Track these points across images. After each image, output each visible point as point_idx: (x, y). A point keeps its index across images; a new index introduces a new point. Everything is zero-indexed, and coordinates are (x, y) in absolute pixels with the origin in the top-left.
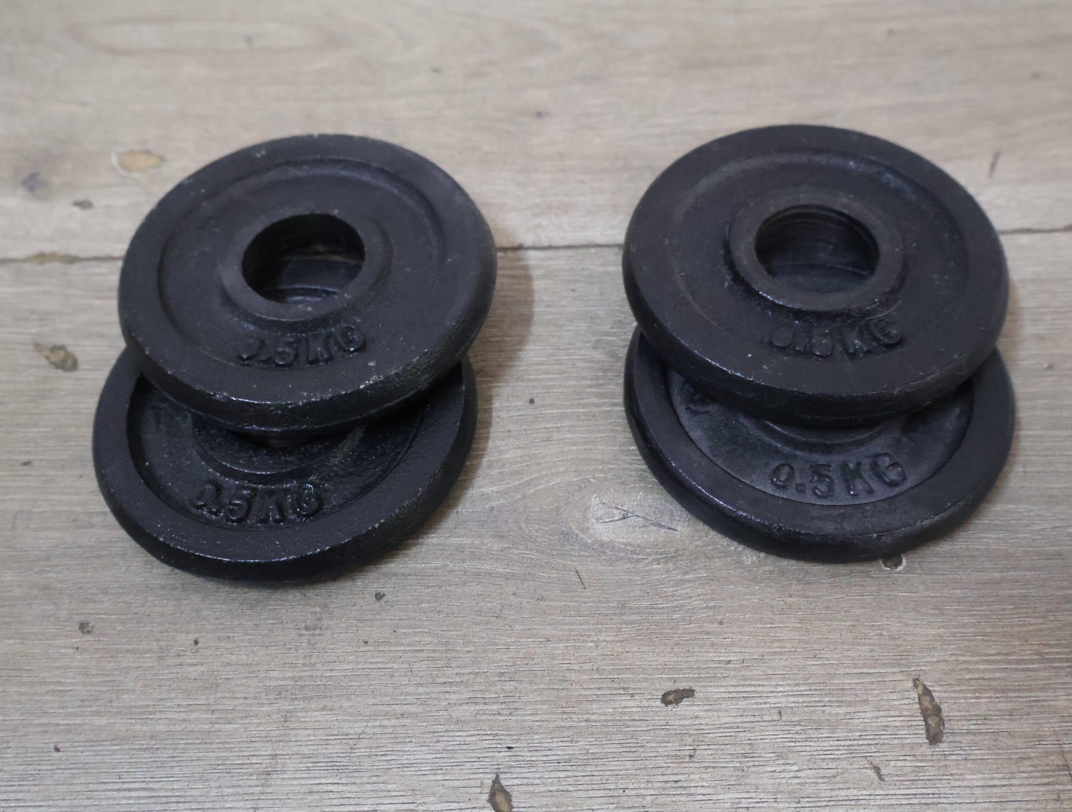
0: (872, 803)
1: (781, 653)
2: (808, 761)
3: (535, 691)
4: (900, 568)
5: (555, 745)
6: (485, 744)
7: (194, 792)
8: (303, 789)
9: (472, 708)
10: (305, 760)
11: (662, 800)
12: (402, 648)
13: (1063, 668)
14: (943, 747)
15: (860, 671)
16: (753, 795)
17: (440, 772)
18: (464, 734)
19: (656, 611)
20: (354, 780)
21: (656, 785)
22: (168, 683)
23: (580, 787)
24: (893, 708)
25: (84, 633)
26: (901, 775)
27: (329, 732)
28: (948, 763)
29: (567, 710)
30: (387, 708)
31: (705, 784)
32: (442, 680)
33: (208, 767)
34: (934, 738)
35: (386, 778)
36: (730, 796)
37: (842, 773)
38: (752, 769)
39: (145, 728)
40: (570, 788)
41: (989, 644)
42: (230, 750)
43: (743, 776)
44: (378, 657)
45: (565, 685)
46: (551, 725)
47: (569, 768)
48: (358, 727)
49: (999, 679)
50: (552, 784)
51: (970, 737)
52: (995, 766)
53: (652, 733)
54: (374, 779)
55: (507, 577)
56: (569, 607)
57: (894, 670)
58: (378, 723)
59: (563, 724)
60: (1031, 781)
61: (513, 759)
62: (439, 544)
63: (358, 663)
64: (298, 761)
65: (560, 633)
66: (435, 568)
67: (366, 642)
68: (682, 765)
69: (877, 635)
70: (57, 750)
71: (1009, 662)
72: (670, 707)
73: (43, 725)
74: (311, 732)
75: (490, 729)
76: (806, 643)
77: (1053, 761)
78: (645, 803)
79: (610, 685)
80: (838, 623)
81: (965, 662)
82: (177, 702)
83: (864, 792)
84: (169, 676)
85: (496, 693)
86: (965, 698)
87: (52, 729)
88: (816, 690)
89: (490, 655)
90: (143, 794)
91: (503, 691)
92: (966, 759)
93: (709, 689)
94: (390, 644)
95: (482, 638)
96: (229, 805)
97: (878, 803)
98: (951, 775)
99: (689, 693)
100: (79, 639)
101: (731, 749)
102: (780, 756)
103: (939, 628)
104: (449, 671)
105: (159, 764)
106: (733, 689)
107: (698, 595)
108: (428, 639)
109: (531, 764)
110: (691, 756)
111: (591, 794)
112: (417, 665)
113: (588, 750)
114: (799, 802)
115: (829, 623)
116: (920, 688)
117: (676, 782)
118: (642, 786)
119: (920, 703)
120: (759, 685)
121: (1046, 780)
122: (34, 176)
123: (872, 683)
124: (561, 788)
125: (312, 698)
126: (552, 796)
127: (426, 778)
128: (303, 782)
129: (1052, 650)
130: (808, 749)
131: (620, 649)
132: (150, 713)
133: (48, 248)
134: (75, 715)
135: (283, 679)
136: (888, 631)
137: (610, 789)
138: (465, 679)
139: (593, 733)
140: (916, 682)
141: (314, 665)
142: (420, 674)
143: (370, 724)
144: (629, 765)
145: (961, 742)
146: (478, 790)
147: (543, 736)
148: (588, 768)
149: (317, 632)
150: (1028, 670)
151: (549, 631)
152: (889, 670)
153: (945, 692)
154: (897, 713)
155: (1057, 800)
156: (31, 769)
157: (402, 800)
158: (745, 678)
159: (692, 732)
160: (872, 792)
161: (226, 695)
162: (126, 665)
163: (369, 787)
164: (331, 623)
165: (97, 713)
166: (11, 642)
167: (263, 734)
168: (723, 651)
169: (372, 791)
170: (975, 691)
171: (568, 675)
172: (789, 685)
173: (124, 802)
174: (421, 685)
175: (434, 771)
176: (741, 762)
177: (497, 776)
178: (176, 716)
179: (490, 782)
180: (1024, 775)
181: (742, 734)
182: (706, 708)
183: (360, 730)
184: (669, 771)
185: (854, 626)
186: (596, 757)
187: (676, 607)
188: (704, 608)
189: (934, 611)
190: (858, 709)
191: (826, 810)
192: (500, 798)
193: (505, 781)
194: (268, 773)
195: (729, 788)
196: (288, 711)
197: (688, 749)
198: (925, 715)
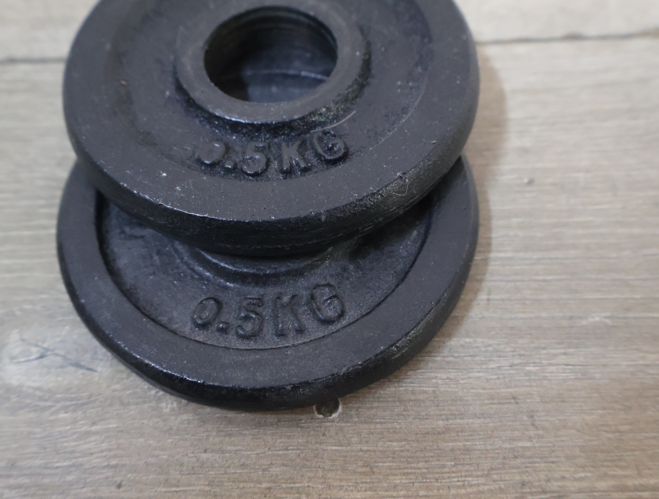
4: (334, 415)
80: (252, 485)
103: (366, 491)
107: (102, 451)
185: (270, 488)
187: (73, 466)
188: (104, 467)
189: (364, 469)
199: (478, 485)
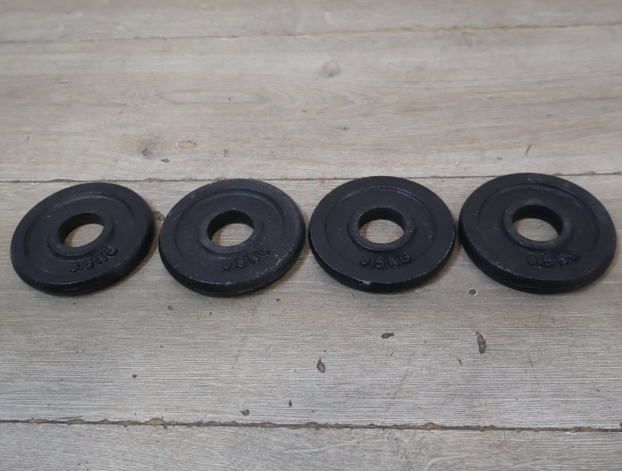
0: (457, 371)
1: (427, 322)
2: (435, 357)
3: (335, 332)
4: (475, 295)
5: (342, 350)
6: (316, 349)
7: (210, 362)
8: (251, 362)
9: (311, 337)
10: (251, 353)
11: (380, 368)
12: (286, 317)
13: (533, 330)
14: (485, 354)
15: (456, 329)
16: (413, 368)
17: (299, 357)
18: (308, 346)
19: (381, 307)
20: (268, 359)
21: (378, 364)
22: (201, 327)
23: (350, 364)
24: (468, 341)
25: (169, 309)
26: (468, 363)
27: (259, 344)
28: (486, 359)
29: (347, 339)
30: (281, 337)
31: (396, 364)
32: (301, 328)
33: (216, 354)
34: (482, 351)
35: (280, 359)
36: (405, 368)
37: (447, 362)
38: (413, 360)
39: (193, 341)
40: (347, 364)
41: (506, 321)
42: (224, 349)
43: (410, 362)
44: (277, 320)
45: (346, 331)
46: (340, 344)
47: (346, 357)
48: (270, 342)
49: (508, 333)
50: (340, 362)
51: (495, 352)
52: (504, 361)
53: (377, 347)
54: (275, 359)
55: (326, 295)
56: (349, 305)
57: (469, 329)
58: (277, 342)
59: (345, 343)
60: (516, 366)
61: (326, 354)
62: (301, 283)
63: (270, 322)
64: (248, 353)
65: (345, 314)
66: (299, 291)
67: (273, 315)
68: (388, 358)
69: (464, 317)
70: (162, 347)
71: (514, 327)
72: (384, 339)
73: (156, 339)
74: (253, 344)
75: (318, 345)
76: (437, 319)
77: (526, 360)
78: (373, 369)
79: (363, 331)
80: (450, 313)
81: (496, 327)
82: (204, 333)
83: (454, 368)
84: (201, 324)
85: (320, 333)
86: (495, 339)
87: (159, 340)
88: (439, 335)
89: (319, 320)
90: (193, 362)
91: (324, 332)
92: (493, 358)
93: (400, 334)
94: (282, 316)
95: (316, 315)
96: (223, 366)
97: (459, 371)
98: (487, 363)
99: (392, 335)
100: (168, 312)
101: (406, 353)
102: (424, 356)
103: (488, 315)
104: (303, 325)
105: (198, 352)
106: (408, 334)
107: (398, 302)
108: (296, 314)
109: (333, 356)
110: (391, 355)
111: (354, 366)
112: (291, 323)
113: (353, 352)
114: (430, 371)
115: (446, 313)
116: (478, 335)
117: (385, 363)
118: (373, 364)
119: (478, 340)
120: (418, 333)
121: (522, 366)
122: (146, 150)
123: (461, 333)
124: (343, 364)
125: (253, 333)
126: (340, 366)
127: (294, 359)
128: (250, 359)
129: (530, 324)
130: (435, 354)
131: (367, 320)
132: (195, 336)
133: (152, 176)
134: (167, 336)
135: (242, 326)
136: (468, 316)
137: (361, 365)
138: (309, 328)
139: (355, 347)
140: (477, 333)
141: (254, 322)
142: (293, 326)
143: (274, 342)
144: (368, 357)
145: (492, 353)
146: (313, 364)
147: (338, 347)
148: (353, 358)
149: (255, 311)
150: (520, 330)
151: (341, 313)
152: (467, 329)
153: (488, 336)
154: (469, 343)
155: (525, 372)
156: (153, 353)
157: (285, 366)
158: (413, 330)
159: (392, 347)
160: (457, 368)
161: (222, 331)
162: (185, 320)
163: (274, 362)
164: (260, 308)
165: (176, 336)
166: (144, 312)
167: (235, 344)
168: (406, 321)
169: (274, 363)
170: (499, 336)
171: (347, 327)
172: (430, 333)
173: (186, 364)
174: (293, 330)
175: (297, 357)
176: (410, 357)
177: (320, 359)
178: (204, 337)
179: (317, 361)
180: (514, 364)
181: (411, 348)
182: (398, 339)
183: (270, 344)
184: (383, 359)
185: (456, 314)
186: (356, 354)
187: (389, 306)
188: (399, 307)
189: (487, 310)
190: (454, 341)
191: (440, 374)
192: (321, 366)
193: (323, 361)
194: (237, 356)
195: (404, 365)
196: (244, 337)
197: (390, 353)
198: (480, 344)
199: (526, 315)
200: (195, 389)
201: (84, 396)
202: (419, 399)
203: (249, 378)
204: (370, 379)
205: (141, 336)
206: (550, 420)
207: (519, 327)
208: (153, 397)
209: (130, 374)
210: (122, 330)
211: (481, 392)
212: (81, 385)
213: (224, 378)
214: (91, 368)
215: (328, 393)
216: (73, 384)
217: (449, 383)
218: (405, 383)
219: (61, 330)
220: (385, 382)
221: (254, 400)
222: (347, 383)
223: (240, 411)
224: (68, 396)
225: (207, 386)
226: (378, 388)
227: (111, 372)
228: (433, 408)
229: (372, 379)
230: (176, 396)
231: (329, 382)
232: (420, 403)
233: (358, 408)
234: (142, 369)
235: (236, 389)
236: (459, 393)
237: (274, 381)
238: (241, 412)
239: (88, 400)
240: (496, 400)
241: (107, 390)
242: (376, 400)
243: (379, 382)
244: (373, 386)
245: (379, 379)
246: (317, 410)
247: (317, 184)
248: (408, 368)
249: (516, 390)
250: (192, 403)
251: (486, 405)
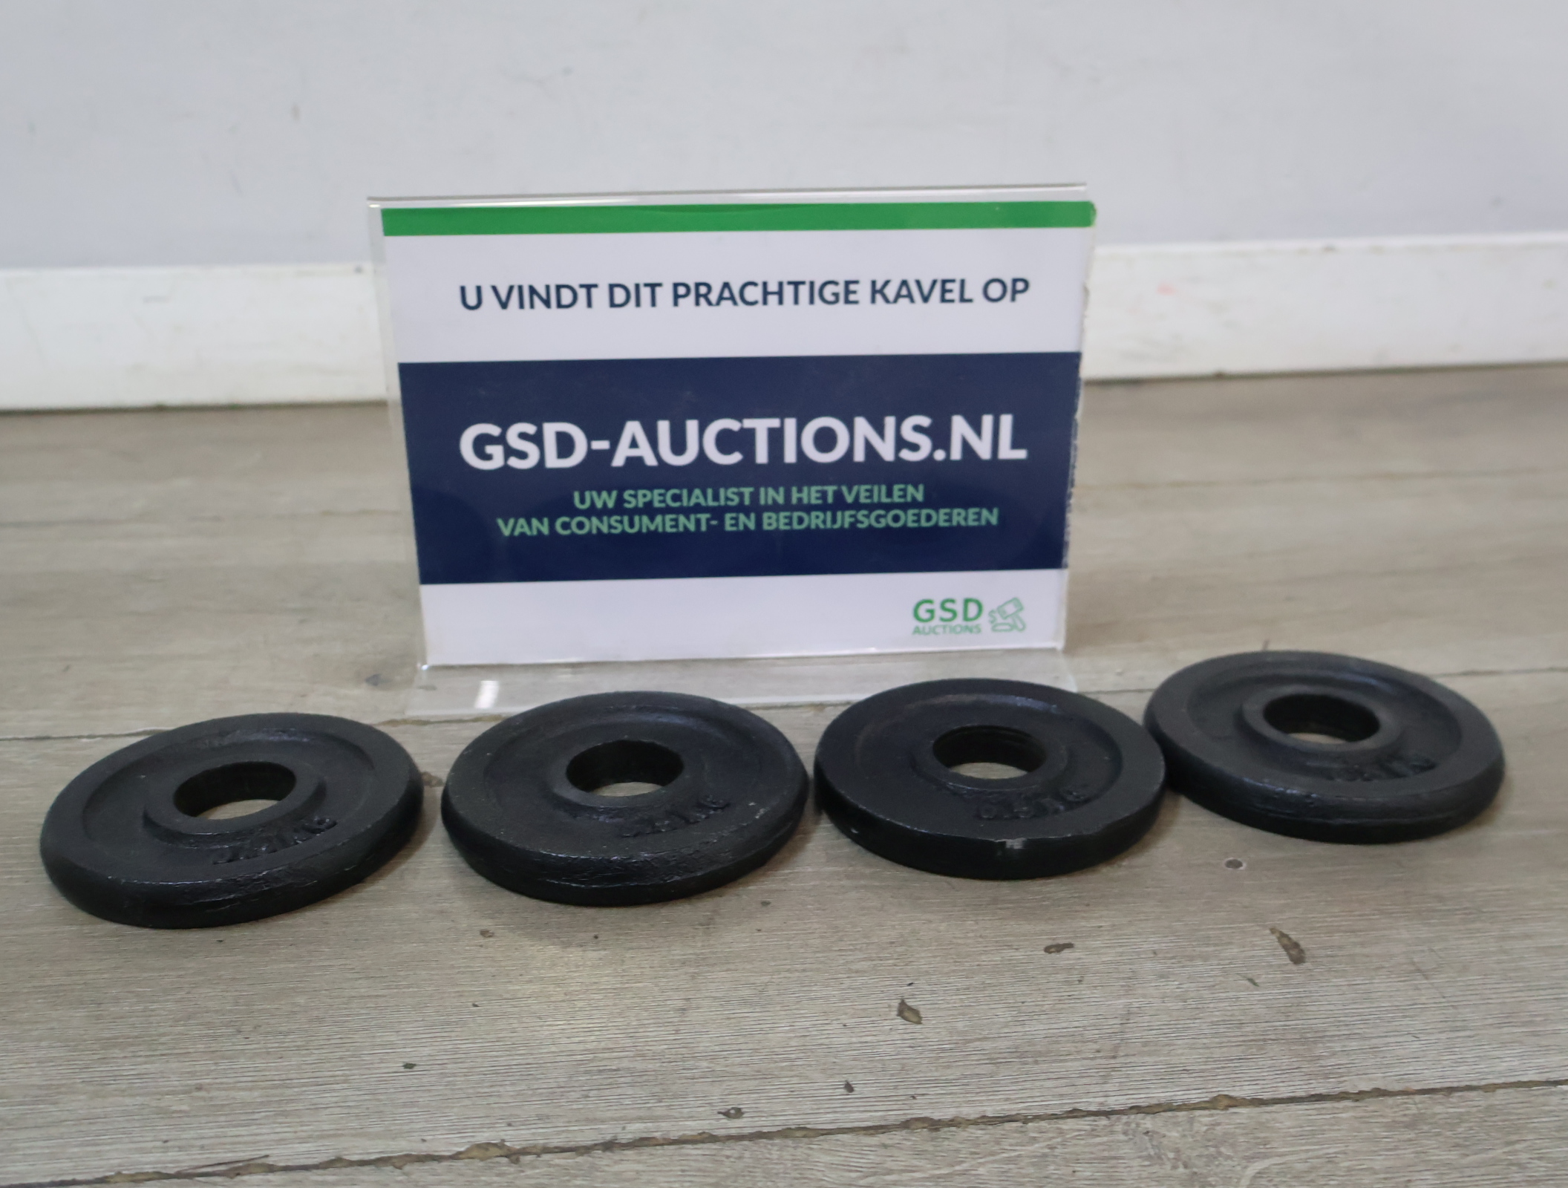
0: (1251, 999)
1: (1147, 920)
2: (1188, 978)
3: (926, 951)
4: (1241, 868)
5: (953, 980)
6: (887, 983)
7: (615, 1024)
8: (721, 1017)
9: (869, 963)
10: (718, 1000)
11: (1059, 1006)
12: (794, 932)
13: (1401, 917)
14: (1307, 965)
15: (1221, 927)
16: (1142, 1000)
17: (848, 1000)
18: (864, 978)
19: (1025, 901)
20: (767, 1009)
21: (1052, 998)
22: (574, 962)
23: (982, 1002)
24: (1257, 946)
25: (485, 937)
26: (1273, 983)
27: (737, 983)
28: (1312, 974)
29: (959, 960)
30: (789, 967)
31: (1097, 996)
32: (837, 949)
33: (625, 1008)
34: (1297, 961)
35: (798, 1006)
36: (1121, 1001)
37: (1220, 984)
38: (1138, 985)
39: (558, 989)
40: (973, 1004)
41: (1332, 906)
42: (644, 998)
43: (1130, 990)
44: (772, 938)
45: (953, 946)
46: (946, 970)
47: (969, 993)
48: (766, 979)
49: (1346, 925)
50: (955, 1003)
51: (1329, 959)
52: (1356, 973)
53: (1040, 970)
54: (787, 1008)
55: (884, 888)
56: (945, 902)
57: (1251, 925)
58: (783, 976)
59: (957, 968)
60: (1390, 980)
61: (915, 990)
62: (815, 872)
63: (755, 943)
64: (711, 1001)
65: (941, 917)
66: (814, 886)
67: (759, 930)
68: (1073, 986)
69: (1230, 906)
70: (475, 1006)
71: (1354, 916)
72: (1053, 954)
73: (458, 992)
74: (719, 984)
75: (890, 975)
76: (1168, 913)
77: (1406, 968)
78: (1044, 1009)
79: (995, 944)
80: (1194, 901)
81: (1313, 918)
83: (1243, 993)
84: (575, 957)
85: (889, 954)
86: (1319, 937)
87: (467, 994)
88: (1184, 939)
89: (878, 932)
91: (897, 952)
92: (1329, 971)
93: (1087, 943)
94: (783, 930)
95: (868, 923)
97: (1257, 999)
98: (1318, 980)
100: (482, 940)
102: (1161, 977)
103: (1285, 900)
104: (842, 944)
106: (1108, 942)
108: (818, 926)
109: (933, 992)
110: (1080, 981)
112: (811, 941)
113: (983, 982)
114: (1185, 1002)
115: (1185, 901)
116: (1278, 935)
117: (1070, 996)
118: (1039, 999)
119: (1279, 942)
120: (1132, 938)
121: (1402, 979)
122: (376, 677)
123: (1233, 933)
124: (964, 1004)
125: (715, 964)
126: (957, 1010)
128: (719, 1013)
129: (1389, 908)
130: (1186, 972)
131: (999, 924)
134: (487, 985)
135: (685, 955)
136: (1240, 903)
137: (1010, 1003)
138: (858, 947)
139: (985, 972)
140: (1273, 931)
141: (713, 946)
142: (815, 946)
143: (774, 977)
144: (1024, 988)
145: (1322, 962)
146: (887, 1010)
147: (940, 976)
148: (986, 992)
149: (711, 926)
150: (1370, 919)
151: (930, 916)
152: (1247, 925)
153: (1300, 935)
154: (1260, 948)
155: (1414, 989)
156: (453, 1018)
157: (815, 1019)
158: (1117, 935)
159: (1077, 967)
160: (1250, 993)
161: (633, 966)
162: (531, 953)
164: (722, 921)
165: (510, 983)
166: (415, 945)
167: (674, 987)
168: (1093, 920)
170: (1326, 933)
171: (954, 941)
172: (1159, 937)
174: (818, 952)
175: (843, 1001)
176: (1126, 982)
177: (903, 1001)
178: (587, 981)
179: (897, 1005)
180: (1383, 978)
181: (1124, 966)
182: (1087, 953)
183: (766, 981)
184: (1062, 990)
185: (1209, 902)
186: (992, 985)
187: (1044, 898)
188: (1070, 898)
189: (1278, 891)
190: (1225, 947)
191: (1211, 1005)
192: (907, 1012)
193: (910, 1003)
194: (684, 1009)
195: (1119, 997)
196: (695, 973)
197: (1076, 977)
198: (1285, 948)
199: (1373, 894)
200: (581, 1078)
201: (267, 1116)
202: (1178, 1055)
203: (725, 1047)
204: (1042, 1027)
205: (416, 990)
206: (1512, 1068)
207: (1367, 915)
208: (467, 1102)
209: (397, 1062)
210: (360, 981)
211: (1325, 1031)
212: (256, 1094)
213: (659, 1051)
214: (280, 1060)
215: (941, 1061)
216: (233, 1094)
217: (1239, 1020)
218: (1131, 1028)
219: (188, 993)
220: (1081, 1029)
221: (751, 1088)
222: (985, 1039)
223: (715, 1112)
224: (223, 1118)
225: (615, 1070)
226: (1068, 1042)
227: (341, 1063)
228: (1218, 1068)
229: (1047, 1027)
230: (532, 1095)
231: (937, 1040)
232: (1183, 1061)
233: (1028, 1083)
234: (427, 1051)
235: (694, 1071)
236: (1273, 1037)
237: (794, 1049)
238: (719, 1113)
239: (280, 1123)
240: (1367, 1043)
241: (334, 1099)
242: (1069, 1064)
243: (1065, 1030)
244: (1054, 1039)
245: (1064, 1025)
246: (923, 1095)
247: (810, 714)
248: (1131, 1001)
249: (1407, 1021)
250: (581, 1106)
251: (1345, 1053)
